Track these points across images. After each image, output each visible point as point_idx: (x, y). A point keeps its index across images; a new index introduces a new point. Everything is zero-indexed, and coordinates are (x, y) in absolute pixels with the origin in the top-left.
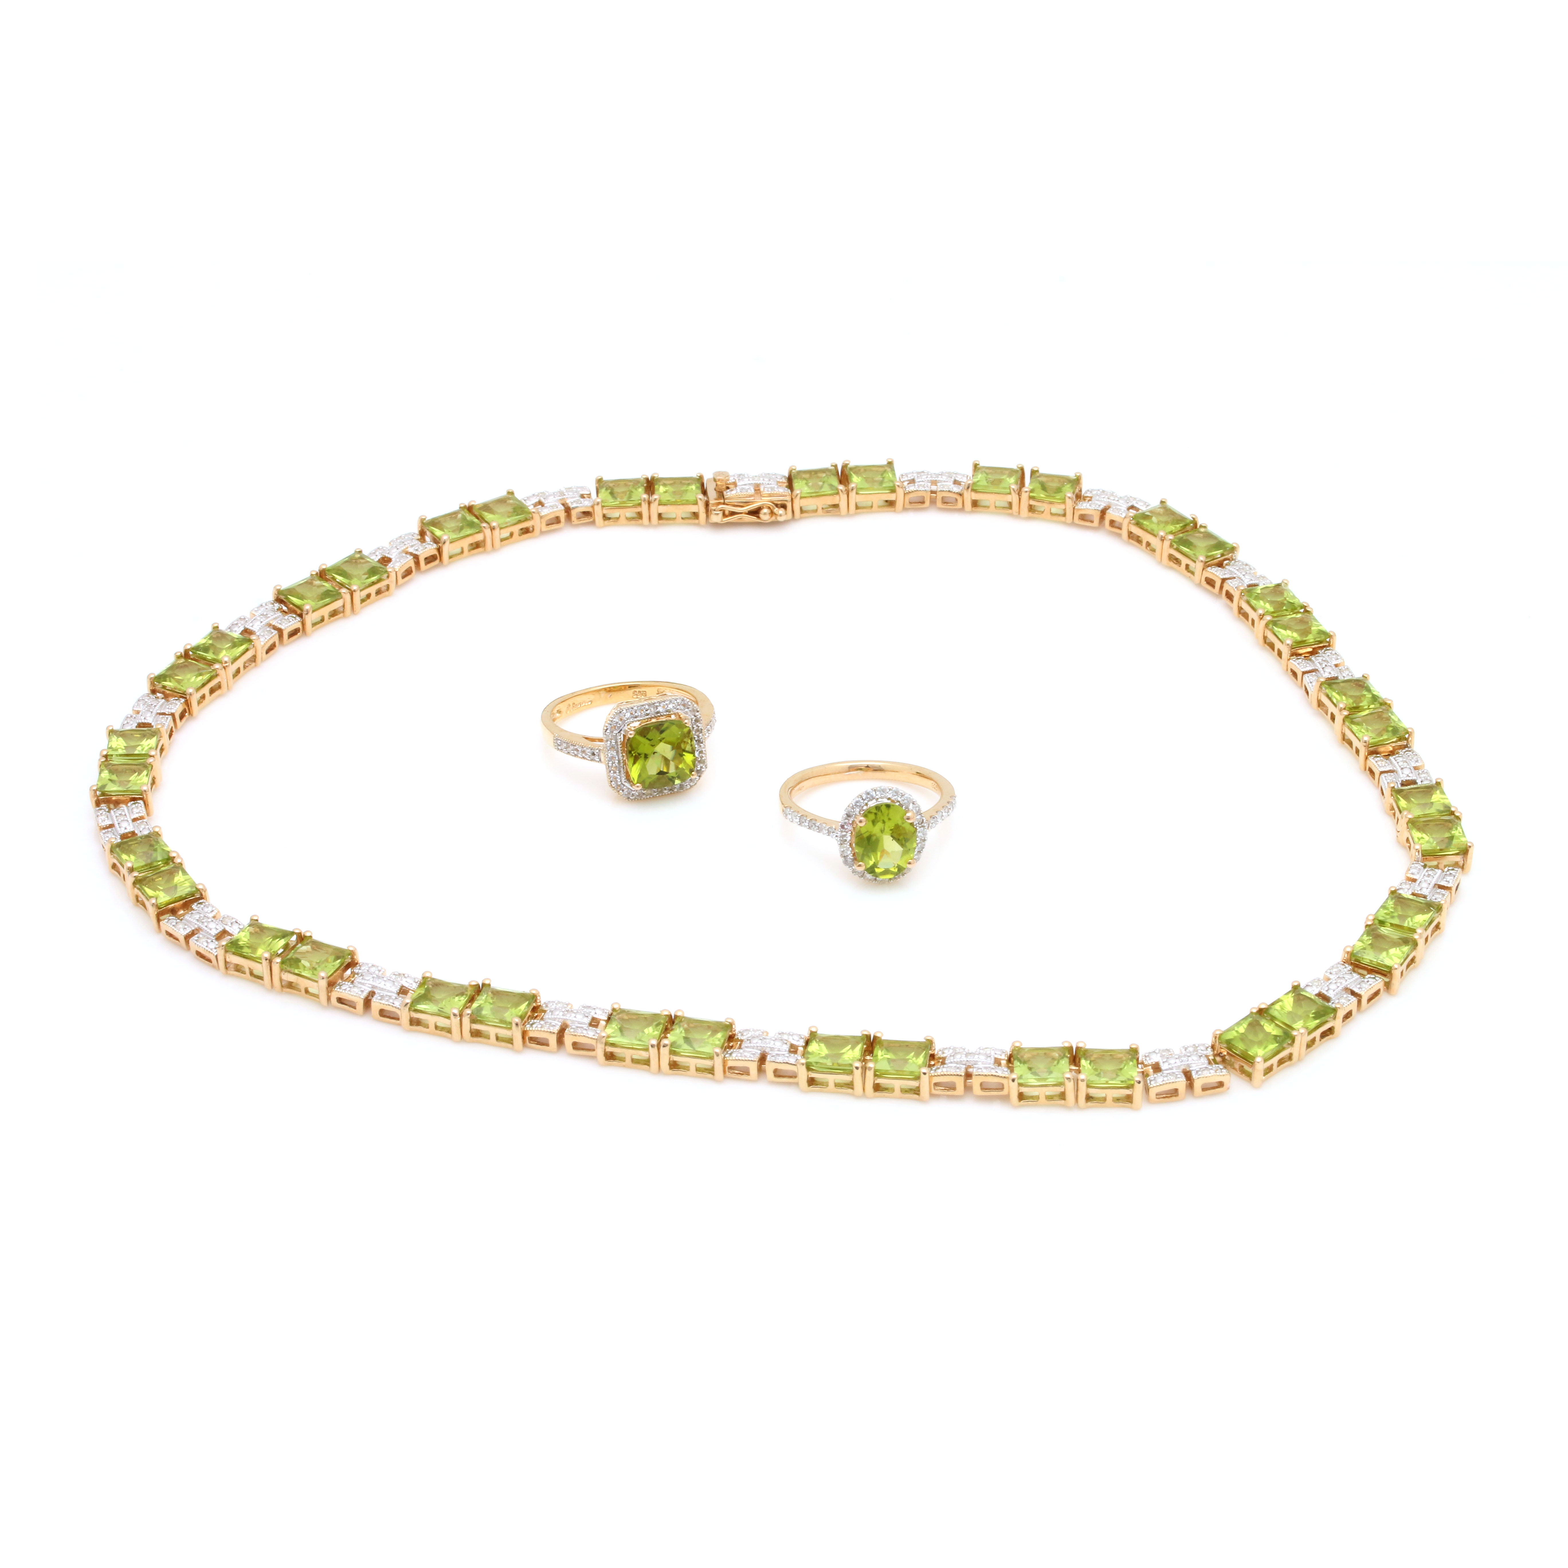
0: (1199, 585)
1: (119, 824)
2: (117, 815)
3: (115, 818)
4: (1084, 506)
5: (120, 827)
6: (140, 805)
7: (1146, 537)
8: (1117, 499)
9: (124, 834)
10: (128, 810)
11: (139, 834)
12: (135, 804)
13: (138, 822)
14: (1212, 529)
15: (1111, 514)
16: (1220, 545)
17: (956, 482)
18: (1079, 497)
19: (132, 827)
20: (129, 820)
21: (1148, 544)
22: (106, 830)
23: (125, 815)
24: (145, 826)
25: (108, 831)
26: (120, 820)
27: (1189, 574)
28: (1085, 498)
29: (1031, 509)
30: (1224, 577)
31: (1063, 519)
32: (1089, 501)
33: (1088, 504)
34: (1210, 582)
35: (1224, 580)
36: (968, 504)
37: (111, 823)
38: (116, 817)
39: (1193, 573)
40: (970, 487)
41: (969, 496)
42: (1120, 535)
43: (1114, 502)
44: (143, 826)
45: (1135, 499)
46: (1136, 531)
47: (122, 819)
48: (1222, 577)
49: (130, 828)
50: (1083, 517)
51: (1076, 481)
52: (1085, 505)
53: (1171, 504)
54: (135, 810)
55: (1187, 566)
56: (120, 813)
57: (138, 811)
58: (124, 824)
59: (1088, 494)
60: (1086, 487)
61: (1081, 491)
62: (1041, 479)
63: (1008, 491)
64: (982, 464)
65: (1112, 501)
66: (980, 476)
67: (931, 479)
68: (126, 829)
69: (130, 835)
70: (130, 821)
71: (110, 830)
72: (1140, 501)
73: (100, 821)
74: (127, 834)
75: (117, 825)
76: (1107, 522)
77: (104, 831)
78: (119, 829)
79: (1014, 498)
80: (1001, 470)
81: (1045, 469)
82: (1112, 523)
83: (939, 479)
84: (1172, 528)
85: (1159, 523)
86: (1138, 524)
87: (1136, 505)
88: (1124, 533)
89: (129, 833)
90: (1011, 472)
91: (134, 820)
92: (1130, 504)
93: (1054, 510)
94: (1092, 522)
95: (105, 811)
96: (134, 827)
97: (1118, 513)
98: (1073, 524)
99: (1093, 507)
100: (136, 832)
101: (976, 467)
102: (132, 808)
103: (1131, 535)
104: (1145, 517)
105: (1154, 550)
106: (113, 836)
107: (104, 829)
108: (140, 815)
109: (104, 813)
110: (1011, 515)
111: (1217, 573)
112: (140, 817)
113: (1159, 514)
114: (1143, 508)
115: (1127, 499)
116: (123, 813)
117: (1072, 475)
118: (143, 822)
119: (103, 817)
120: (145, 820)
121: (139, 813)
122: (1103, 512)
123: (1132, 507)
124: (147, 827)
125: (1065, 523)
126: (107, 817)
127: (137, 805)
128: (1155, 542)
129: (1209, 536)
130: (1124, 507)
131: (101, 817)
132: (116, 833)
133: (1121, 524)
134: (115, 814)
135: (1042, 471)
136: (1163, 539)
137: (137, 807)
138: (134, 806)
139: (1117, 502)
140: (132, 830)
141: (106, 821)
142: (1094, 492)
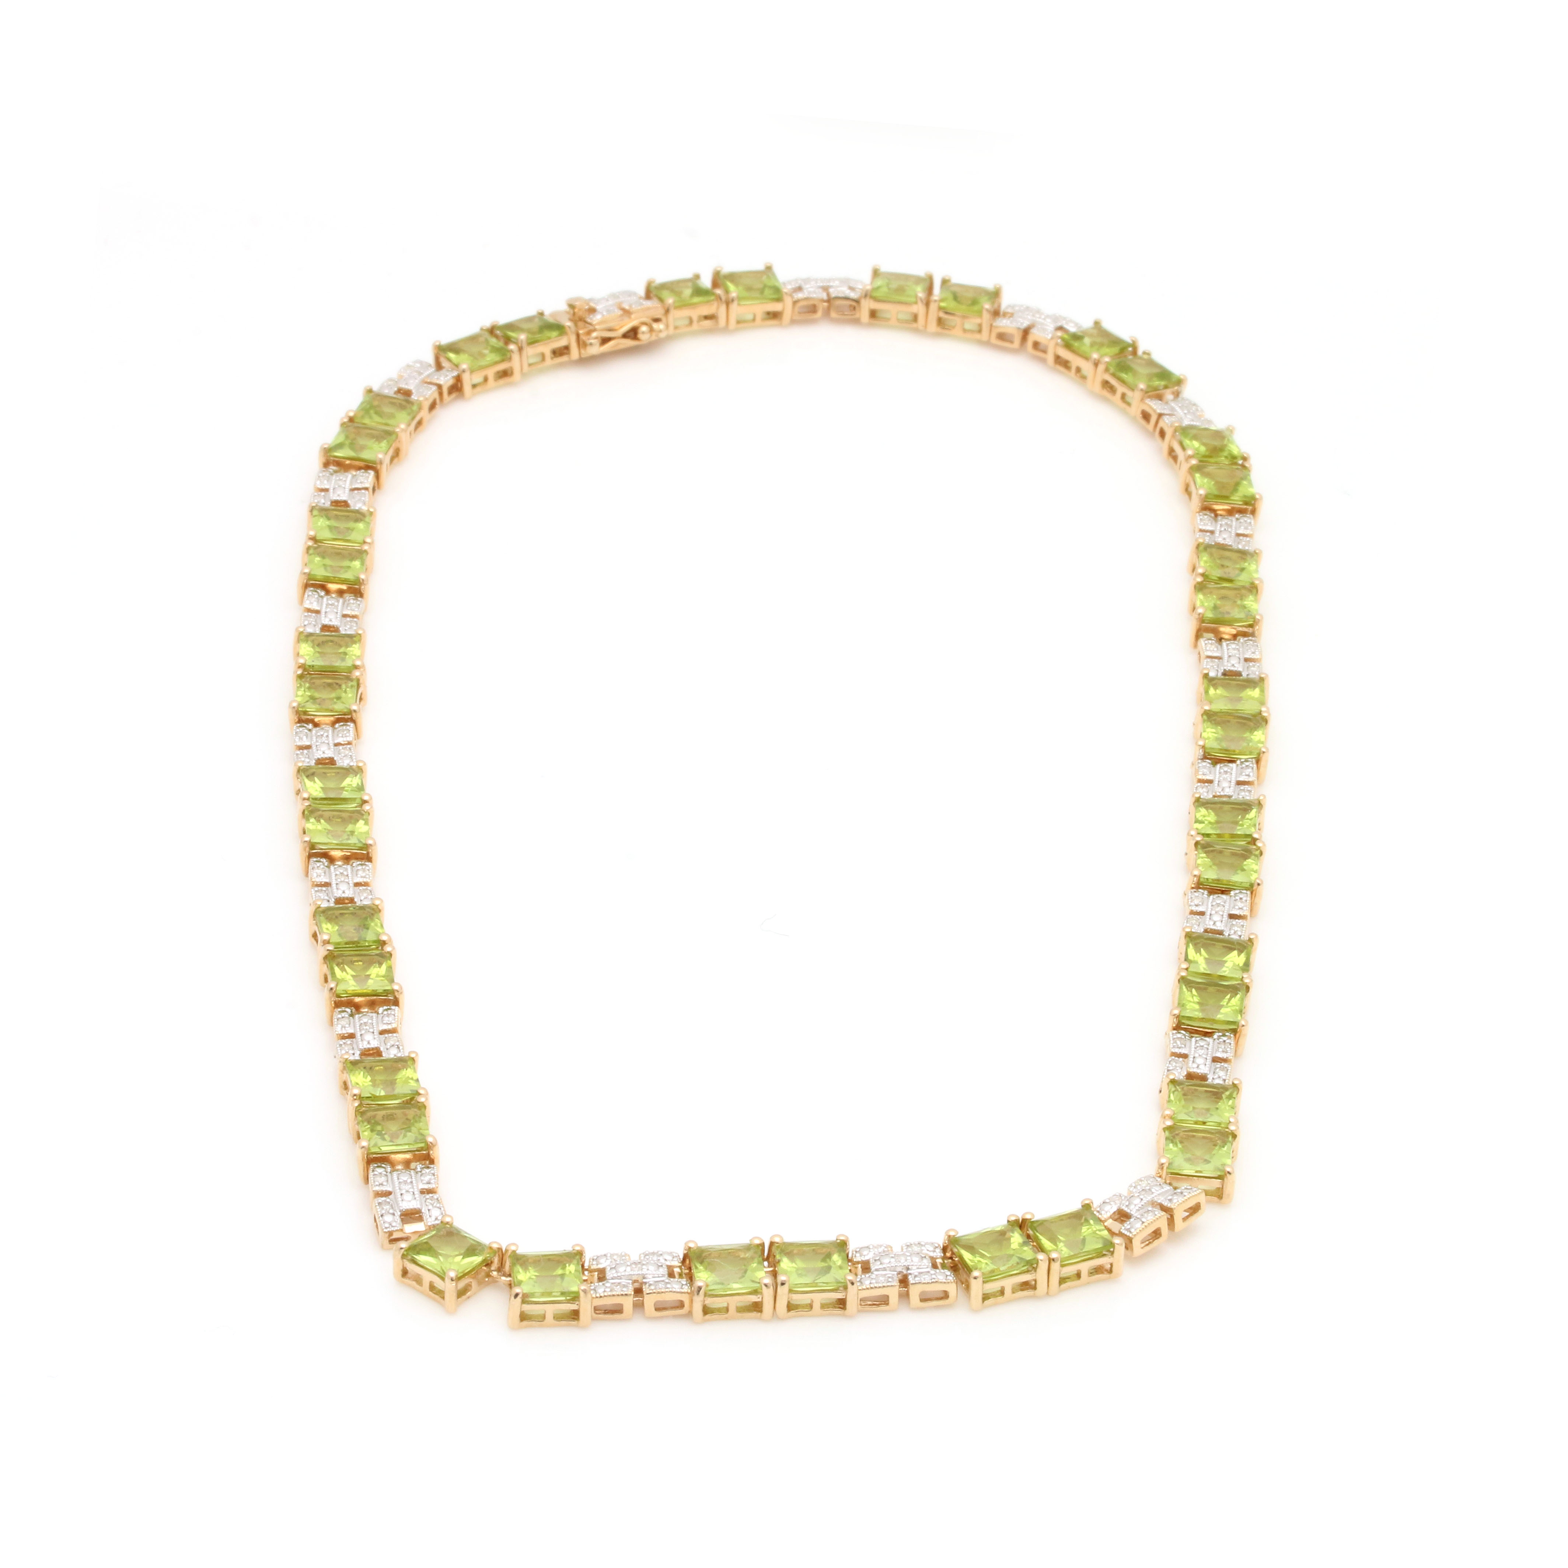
0: (1134, 419)
1: (337, 884)
2: (338, 873)
3: (333, 876)
4: (1003, 324)
5: (337, 889)
6: (367, 868)
7: (1075, 361)
8: (1043, 317)
9: (340, 898)
10: (352, 871)
11: (358, 903)
12: (362, 865)
13: (361, 888)
14: (1158, 357)
15: (1036, 335)
16: (1164, 374)
17: (852, 289)
18: (996, 313)
19: (351, 892)
20: (350, 882)
21: (1078, 370)
22: (320, 888)
23: (347, 875)
24: (368, 895)
25: (322, 890)
26: (339, 880)
27: (1124, 405)
28: (1005, 315)
29: (940, 322)
30: (1162, 412)
31: (978, 336)
32: (1010, 317)
33: (1009, 322)
34: (1146, 416)
35: (1160, 415)
36: (864, 315)
37: (327, 881)
38: (336, 875)
39: (1129, 404)
40: (867, 295)
41: (867, 305)
42: (1043, 361)
43: (1040, 320)
44: (365, 895)
45: (1065, 319)
46: (1065, 354)
47: (343, 879)
48: (1159, 411)
49: (349, 894)
50: (1002, 336)
51: (995, 294)
52: (1004, 321)
53: (1108, 325)
54: (361, 873)
55: (1123, 396)
56: (341, 871)
57: (364, 875)
58: (343, 887)
59: (1009, 310)
60: (1006, 301)
61: (999, 306)
62: (953, 289)
63: (913, 300)
64: (884, 269)
65: (1038, 319)
66: (879, 282)
67: (821, 284)
68: (344, 892)
69: (346, 901)
70: (351, 885)
71: (324, 889)
72: (1071, 321)
73: (315, 875)
74: (344, 899)
75: (334, 886)
76: (1029, 344)
77: (316, 889)
78: (335, 890)
79: (920, 309)
80: (907, 277)
81: (957, 278)
82: (1036, 345)
83: (831, 284)
84: (1106, 350)
85: (1093, 345)
86: (1068, 346)
87: (1065, 326)
88: (1050, 357)
89: (347, 898)
90: (918, 280)
91: (357, 885)
92: (1059, 324)
93: (968, 326)
94: (1012, 342)
95: (324, 864)
96: (354, 893)
97: (1044, 333)
98: (987, 344)
99: (1014, 325)
100: (356, 900)
101: (876, 273)
102: (358, 870)
103: (1058, 360)
104: (1077, 337)
105: (1084, 378)
106: (326, 898)
107: (317, 885)
108: (365, 880)
109: (322, 866)
110: (916, 331)
111: (1155, 406)
112: (365, 883)
113: (1091, 336)
114: (1072, 329)
115: (1055, 318)
116: (345, 873)
117: (990, 285)
118: (367, 889)
119: (319, 871)
120: (369, 888)
121: (365, 877)
122: (1026, 332)
123: (1060, 328)
124: (370, 897)
125: (981, 343)
126: (325, 873)
127: (364, 867)
128: (1087, 367)
129: (1151, 363)
130: (1051, 327)
131: (317, 871)
132: (330, 895)
133: (1047, 347)
134: (335, 871)
135: (954, 280)
136: (1096, 364)
137: (364, 870)
138: (360, 867)
139: (1043, 321)
140: (350, 896)
141: (322, 877)
142: (1017, 308)
